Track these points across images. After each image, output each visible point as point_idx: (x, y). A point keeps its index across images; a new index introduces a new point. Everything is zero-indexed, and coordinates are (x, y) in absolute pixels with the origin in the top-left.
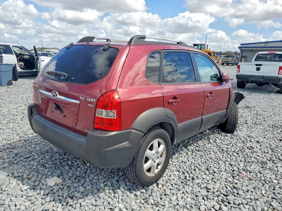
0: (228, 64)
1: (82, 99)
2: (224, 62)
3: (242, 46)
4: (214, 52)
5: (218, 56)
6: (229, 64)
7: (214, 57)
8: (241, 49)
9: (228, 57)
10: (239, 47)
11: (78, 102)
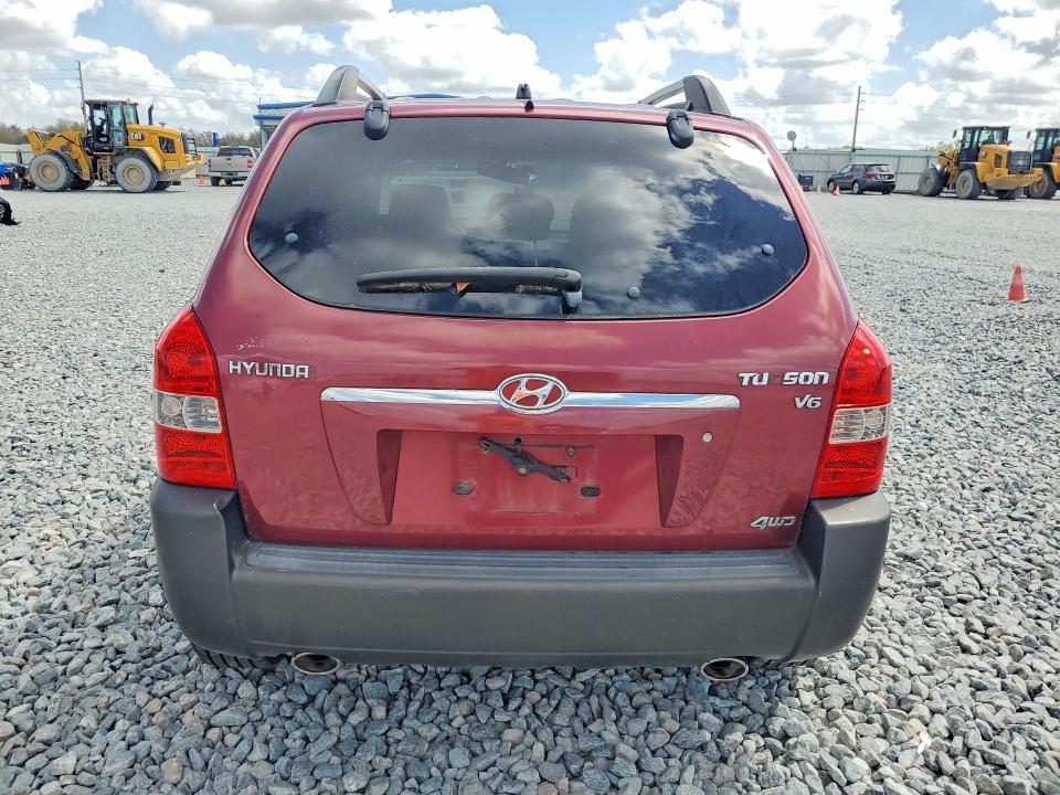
0: (229, 183)
1: (755, 382)
2: (219, 174)
3: (265, 113)
4: (184, 138)
5: (198, 149)
6: (233, 183)
7: (190, 156)
8: (266, 123)
9: (231, 155)
10: (256, 118)
11: (730, 401)
